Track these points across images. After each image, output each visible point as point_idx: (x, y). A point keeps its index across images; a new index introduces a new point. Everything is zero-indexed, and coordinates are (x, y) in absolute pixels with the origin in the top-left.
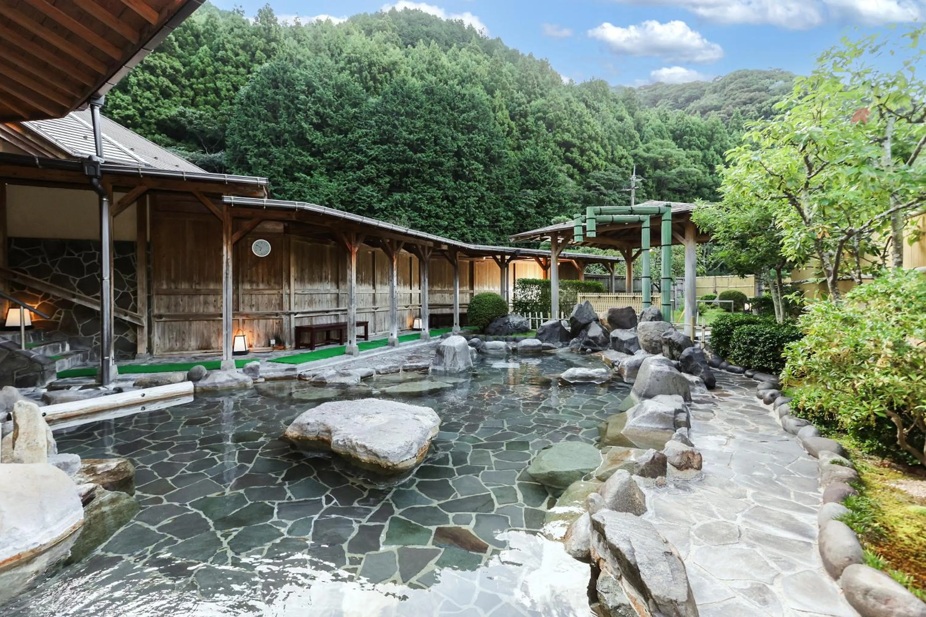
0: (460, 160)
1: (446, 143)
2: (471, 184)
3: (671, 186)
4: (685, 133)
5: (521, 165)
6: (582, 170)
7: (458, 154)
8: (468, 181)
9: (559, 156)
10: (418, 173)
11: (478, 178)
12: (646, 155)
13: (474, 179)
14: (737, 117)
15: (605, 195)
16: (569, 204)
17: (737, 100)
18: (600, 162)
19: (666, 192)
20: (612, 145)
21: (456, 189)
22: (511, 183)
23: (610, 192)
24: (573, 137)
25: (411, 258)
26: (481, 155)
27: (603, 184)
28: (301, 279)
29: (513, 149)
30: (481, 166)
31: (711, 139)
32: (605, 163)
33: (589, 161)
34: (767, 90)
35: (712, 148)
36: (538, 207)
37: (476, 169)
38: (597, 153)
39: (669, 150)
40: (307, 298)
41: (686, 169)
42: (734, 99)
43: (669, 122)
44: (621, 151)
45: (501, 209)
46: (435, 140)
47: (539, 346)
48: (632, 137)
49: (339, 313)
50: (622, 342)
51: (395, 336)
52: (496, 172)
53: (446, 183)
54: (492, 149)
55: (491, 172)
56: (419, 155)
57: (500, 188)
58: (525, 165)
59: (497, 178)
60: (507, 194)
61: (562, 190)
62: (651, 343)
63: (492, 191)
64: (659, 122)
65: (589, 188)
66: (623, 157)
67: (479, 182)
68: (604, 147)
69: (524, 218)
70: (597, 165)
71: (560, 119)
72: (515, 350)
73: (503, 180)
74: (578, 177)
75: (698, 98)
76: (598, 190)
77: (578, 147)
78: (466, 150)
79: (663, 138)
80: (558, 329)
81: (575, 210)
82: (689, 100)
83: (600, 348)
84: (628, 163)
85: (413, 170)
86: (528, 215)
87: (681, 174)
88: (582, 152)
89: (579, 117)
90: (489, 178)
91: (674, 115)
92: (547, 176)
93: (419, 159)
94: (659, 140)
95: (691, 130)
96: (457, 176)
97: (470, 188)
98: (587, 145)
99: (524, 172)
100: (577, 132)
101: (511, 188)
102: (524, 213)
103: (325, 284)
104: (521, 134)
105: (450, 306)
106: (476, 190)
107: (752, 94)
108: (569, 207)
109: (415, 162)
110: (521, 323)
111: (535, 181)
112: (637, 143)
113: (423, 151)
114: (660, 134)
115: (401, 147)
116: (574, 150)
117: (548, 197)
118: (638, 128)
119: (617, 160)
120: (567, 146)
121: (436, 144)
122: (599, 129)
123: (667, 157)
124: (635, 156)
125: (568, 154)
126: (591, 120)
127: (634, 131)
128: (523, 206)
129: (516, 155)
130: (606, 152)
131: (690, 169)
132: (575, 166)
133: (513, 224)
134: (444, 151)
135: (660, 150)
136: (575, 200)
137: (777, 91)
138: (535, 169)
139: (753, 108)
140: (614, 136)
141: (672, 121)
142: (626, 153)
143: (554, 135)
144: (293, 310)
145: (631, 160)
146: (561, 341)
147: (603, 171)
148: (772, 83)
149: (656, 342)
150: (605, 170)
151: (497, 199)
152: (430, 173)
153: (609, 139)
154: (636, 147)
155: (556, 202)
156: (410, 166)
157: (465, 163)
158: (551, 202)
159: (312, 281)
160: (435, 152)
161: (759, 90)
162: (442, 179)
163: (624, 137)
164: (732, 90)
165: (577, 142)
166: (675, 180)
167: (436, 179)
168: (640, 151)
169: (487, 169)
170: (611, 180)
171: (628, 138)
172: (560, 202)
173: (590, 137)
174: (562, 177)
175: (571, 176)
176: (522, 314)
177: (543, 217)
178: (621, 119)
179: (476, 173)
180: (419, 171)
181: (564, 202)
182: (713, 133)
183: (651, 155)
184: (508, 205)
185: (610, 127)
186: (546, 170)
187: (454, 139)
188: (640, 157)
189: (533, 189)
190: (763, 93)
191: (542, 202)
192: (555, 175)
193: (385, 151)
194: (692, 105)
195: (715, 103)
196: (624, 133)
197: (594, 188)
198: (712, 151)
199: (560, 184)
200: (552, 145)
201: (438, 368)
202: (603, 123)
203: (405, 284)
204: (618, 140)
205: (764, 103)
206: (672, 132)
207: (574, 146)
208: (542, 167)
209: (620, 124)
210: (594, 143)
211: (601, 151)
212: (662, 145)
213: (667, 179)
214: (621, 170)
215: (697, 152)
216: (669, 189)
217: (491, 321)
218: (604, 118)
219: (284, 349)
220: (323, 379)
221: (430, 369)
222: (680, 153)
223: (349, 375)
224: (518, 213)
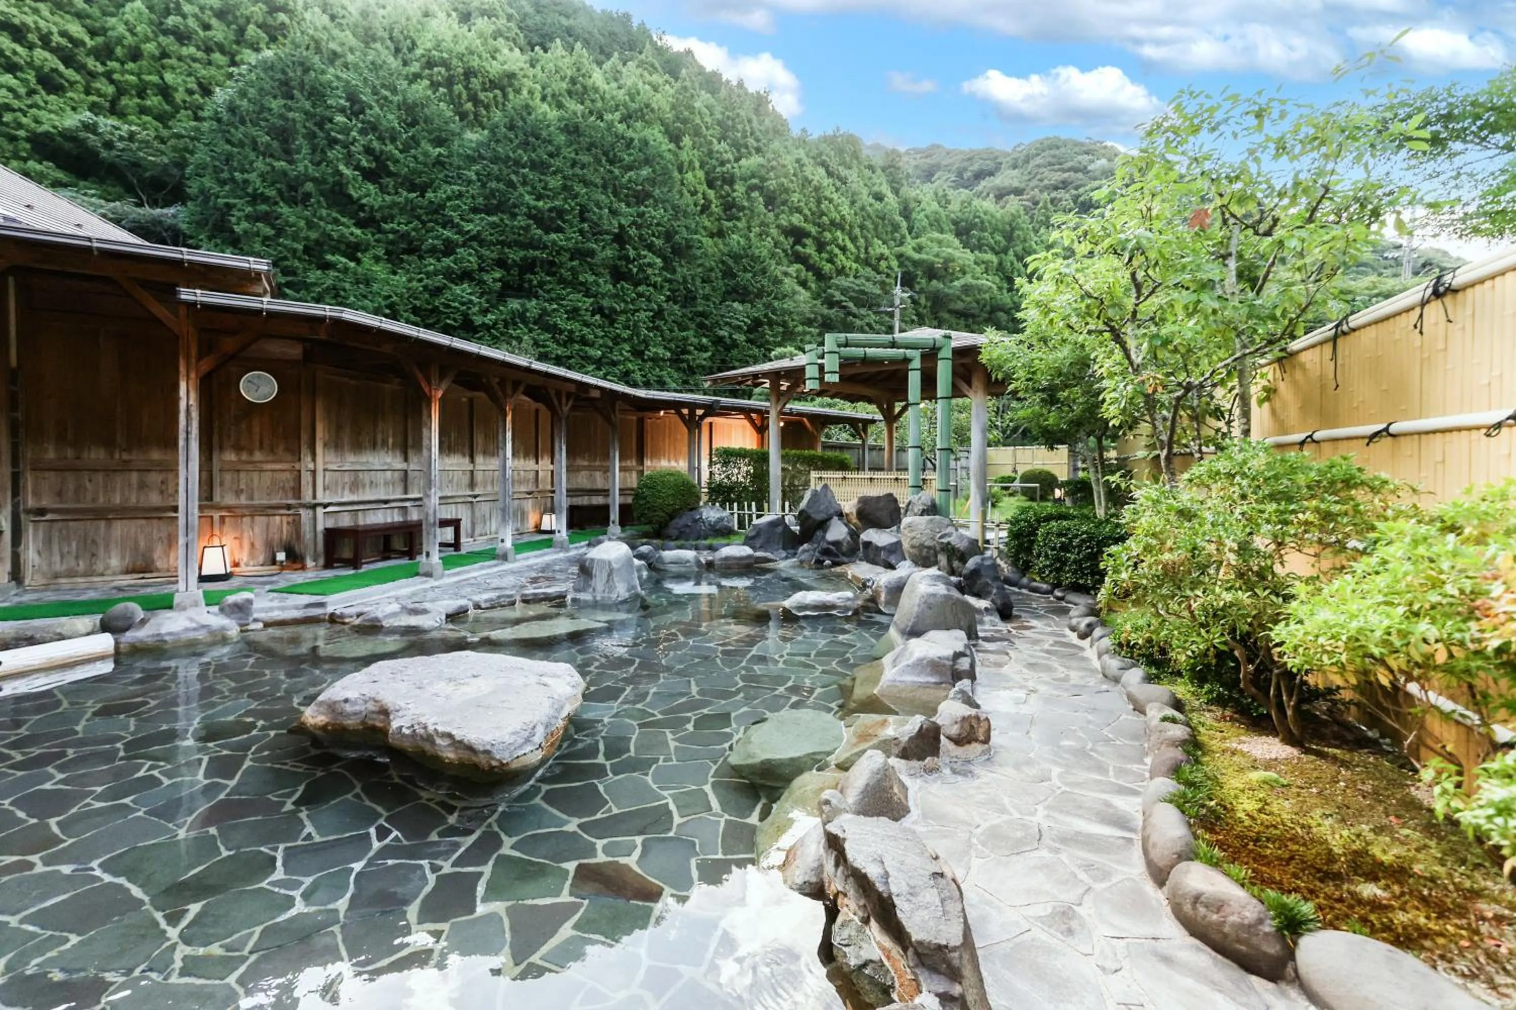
0: (622, 248)
1: (601, 218)
2: (641, 289)
3: (952, 306)
4: (973, 226)
5: (723, 262)
6: (819, 275)
7: (620, 238)
8: (636, 285)
9: (784, 251)
10: (551, 267)
11: (653, 279)
12: (916, 256)
13: (646, 281)
14: (1045, 208)
15: (855, 316)
16: (800, 328)
17: (1046, 182)
18: (848, 264)
19: (946, 316)
20: (863, 237)
21: (616, 296)
22: (708, 290)
23: (863, 311)
24: (806, 221)
25: (537, 411)
26: (659, 242)
27: (851, 299)
28: (335, 444)
29: (712, 236)
30: (658, 260)
31: (1009, 237)
32: (854, 266)
33: (830, 261)
34: (1084, 170)
35: (1011, 252)
36: (750, 330)
37: (650, 265)
38: (843, 249)
39: (950, 250)
40: (347, 478)
41: (974, 282)
42: (1041, 180)
43: (950, 207)
44: (880, 247)
45: (691, 333)
46: (582, 213)
47: (749, 557)
48: (896, 227)
49: (408, 504)
50: (878, 549)
51: (508, 544)
52: (682, 271)
53: (598, 285)
54: (677, 233)
55: (674, 272)
56: (553, 236)
57: (689, 299)
58: (730, 262)
59: (685, 281)
60: (700, 309)
61: (788, 305)
62: (921, 551)
63: (675, 303)
64: (935, 206)
65: (831, 303)
66: (881, 257)
67: (655, 286)
68: (854, 240)
69: (728, 349)
70: (843, 268)
71: (786, 191)
72: (710, 565)
73: (694, 284)
74: (813, 286)
75: (991, 174)
76: (845, 307)
77: (814, 238)
78: (633, 232)
79: (942, 231)
80: (780, 529)
81: (808, 338)
82: (979, 176)
83: (845, 559)
84: (889, 267)
85: (542, 261)
86: (735, 344)
87: (967, 289)
88: (821, 246)
89: (817, 189)
90: (670, 281)
91: (958, 197)
92: (765, 282)
93: (554, 243)
94: (936, 235)
95: (982, 222)
96: (618, 275)
97: (640, 295)
98: (828, 236)
99: (728, 274)
100: (813, 214)
101: (706, 298)
102: (728, 341)
103: (383, 453)
104: (725, 210)
105: (605, 492)
106: (649, 300)
107: (1066, 175)
108: (799, 334)
109: (545, 247)
110: (721, 519)
111: (745, 288)
112: (903, 237)
113: (559, 230)
114: (936, 224)
115: (521, 221)
116: (808, 241)
117: (766, 316)
118: (906, 213)
119: (874, 262)
120: (797, 234)
121: (583, 220)
122: (845, 210)
123: (948, 260)
124: (899, 256)
125: (799, 248)
126: (835, 196)
127: (898, 218)
128: (727, 328)
129: (716, 245)
130: (858, 248)
131: (980, 282)
132: (809, 267)
133: (710, 358)
134: (597, 232)
135: (936, 249)
136: (809, 322)
137: (1097, 173)
138: (745, 270)
139: (1067, 196)
140: (868, 224)
141: (955, 206)
142: (886, 252)
143: (777, 216)
144: (321, 498)
145: (894, 263)
146: (784, 548)
147: (851, 279)
148: (1092, 161)
149: (929, 548)
150: (856, 277)
151: (684, 315)
152: (572, 269)
153: (862, 227)
154: (901, 244)
155: (778, 324)
156: (537, 253)
157: (632, 253)
158: (771, 323)
159: (357, 447)
160: (581, 232)
161: (1076, 170)
162: (592, 278)
163: (884, 226)
164: (1038, 166)
165: (813, 230)
166: (959, 298)
167: (581, 279)
168: (908, 249)
169: (668, 266)
170: (863, 292)
171: (889, 229)
172: (784, 324)
173: (833, 223)
174: (789, 284)
175: (803, 284)
176: (723, 506)
177: (759, 347)
178: (879, 197)
179: (649, 271)
180: (552, 263)
181: (791, 324)
182: (1013, 230)
183: (924, 256)
184: (701, 326)
185: (863, 209)
186: (764, 271)
187: (613, 212)
188: (908, 258)
189: (742, 302)
190: (1080, 175)
191: (757, 324)
192: (777, 282)
193: (493, 225)
194: (983, 183)
195: (1016, 184)
196: (883, 219)
197: (839, 303)
198: (1011, 256)
199: (785, 296)
200: (774, 231)
201: (583, 596)
202: (853, 203)
203: (526, 456)
204: (876, 229)
205: (1081, 190)
206: (955, 223)
207: (808, 235)
208: (758, 267)
209: (878, 205)
210: (838, 233)
211: (850, 245)
212: (940, 242)
213: (947, 295)
214: (878, 277)
215: (989, 256)
216: (950, 312)
217: (672, 517)
218: (853, 194)
219: (303, 568)
220: (377, 619)
221: (569, 597)
222: (965, 256)
223: (425, 612)
224: (719, 341)
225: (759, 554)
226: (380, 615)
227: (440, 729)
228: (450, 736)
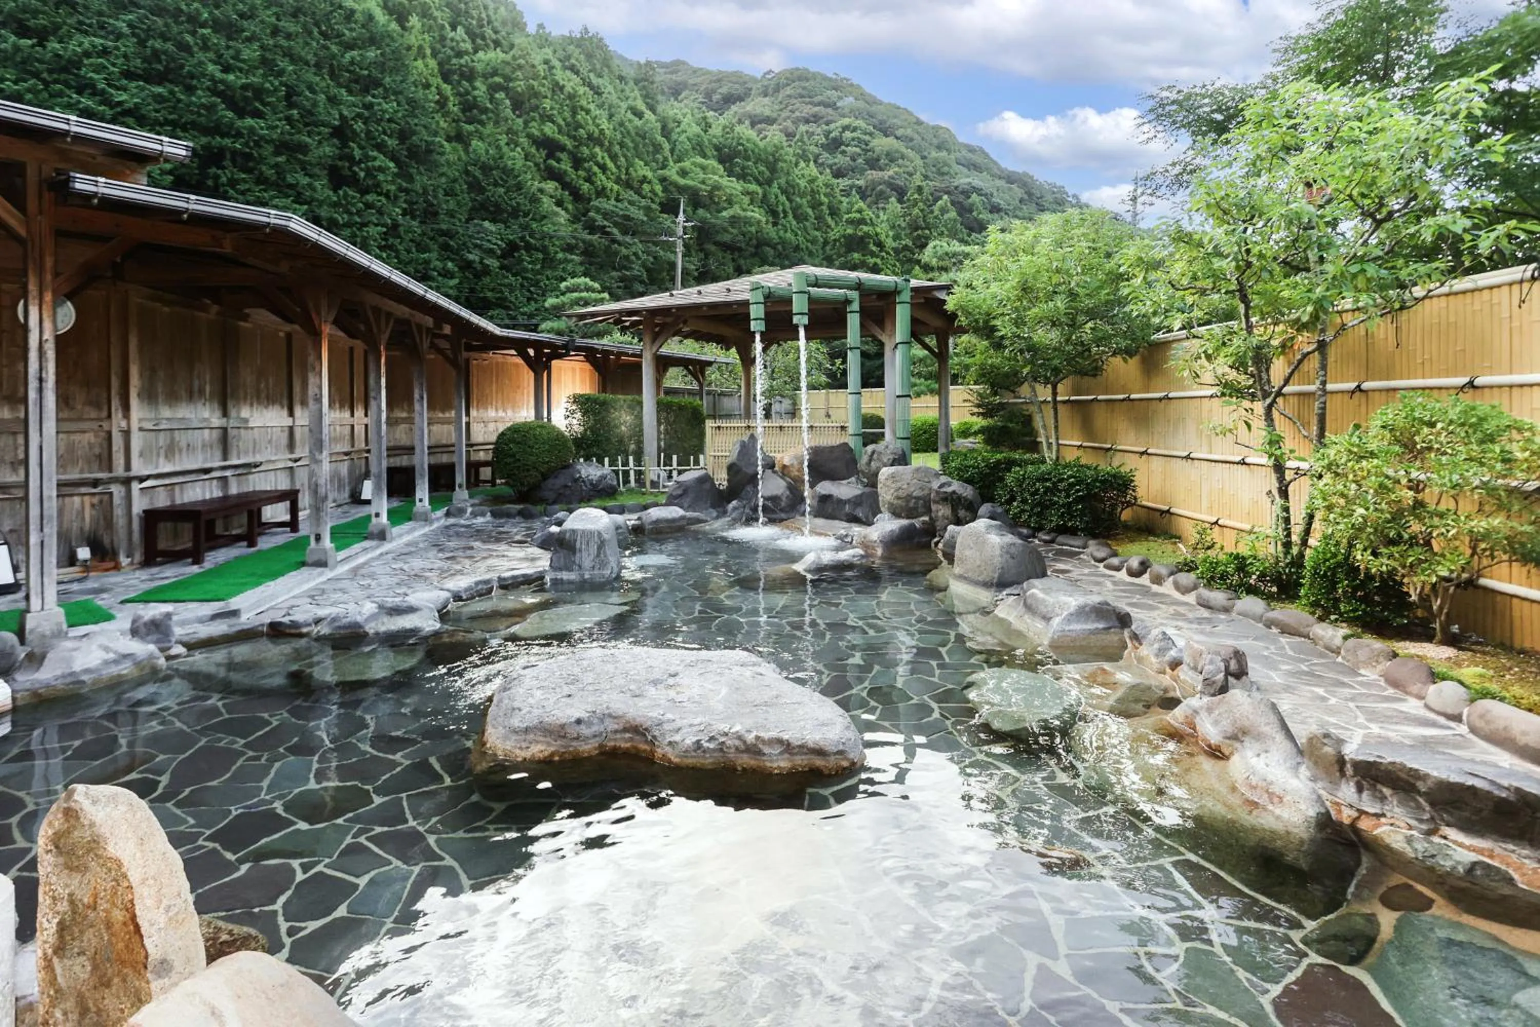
0: (344, 145)
1: (315, 104)
2: (370, 198)
3: (719, 238)
4: (737, 154)
5: (467, 172)
6: (576, 195)
7: (342, 133)
8: (364, 192)
9: (536, 165)
10: (244, 161)
11: (387, 187)
12: (682, 181)
13: (376, 188)
14: (801, 140)
15: (620, 244)
16: (560, 255)
17: (797, 114)
18: (609, 185)
19: (713, 248)
20: (625, 156)
21: (335, 205)
22: (452, 205)
23: (628, 239)
24: (560, 132)
26: (392, 142)
27: (616, 224)
28: (150, 396)
29: (449, 139)
30: (392, 165)
31: (773, 168)
32: (616, 187)
33: (588, 180)
34: (832, 105)
35: (775, 185)
36: (503, 256)
37: (381, 169)
38: (603, 168)
39: (716, 178)
40: (162, 439)
41: (742, 214)
42: (792, 111)
43: (710, 131)
44: (642, 170)
45: (434, 255)
46: (288, 97)
47: (682, 518)
48: (658, 148)
49: (228, 473)
50: (841, 502)
52: (421, 180)
53: (314, 189)
54: (414, 133)
55: (410, 179)
56: (249, 121)
57: (430, 214)
58: (478, 173)
59: (425, 192)
60: (444, 227)
61: (548, 228)
63: (413, 218)
64: (696, 129)
65: (592, 228)
66: (644, 180)
67: (387, 196)
68: (614, 158)
69: (478, 276)
70: (604, 189)
71: (536, 95)
72: (637, 530)
73: (435, 197)
74: (570, 207)
75: (740, 99)
76: (608, 233)
77: (570, 153)
78: (359, 126)
79: (705, 156)
81: (570, 267)
82: (729, 100)
83: (783, 515)
84: (652, 191)
85: (234, 153)
86: (486, 271)
87: (734, 220)
88: (577, 163)
89: (571, 97)
90: (407, 191)
91: (719, 123)
92: (521, 200)
93: (252, 130)
94: (699, 160)
95: (746, 150)
96: (337, 179)
97: (368, 206)
98: (585, 151)
99: (475, 186)
100: (568, 125)
101: (451, 214)
102: (479, 267)
103: (200, 405)
104: (464, 111)
106: (380, 212)
107: (817, 109)
108: (560, 262)
109: (239, 135)
110: (603, 477)
111: (497, 205)
112: (666, 159)
113: (258, 114)
114: (699, 148)
115: (202, 97)
116: (563, 156)
117: (522, 239)
118: (666, 132)
119: (636, 184)
120: (550, 147)
121: (291, 105)
122: (605, 125)
123: (717, 187)
124: (663, 180)
125: (553, 163)
126: (592, 107)
127: (659, 138)
128: (477, 251)
129: (454, 149)
130: (618, 167)
131: (749, 214)
132: (565, 185)
133: (456, 287)
134: (309, 120)
135: (702, 176)
136: (569, 249)
137: (846, 111)
138: (496, 184)
139: (819, 130)
140: (627, 141)
141: (716, 130)
142: (649, 174)
143: (526, 123)
144: (138, 468)
145: (658, 188)
146: (713, 506)
147: (613, 202)
148: (840, 98)
150: (617, 200)
151: (424, 234)
152: (277, 165)
153: (622, 145)
154: (664, 167)
155: (537, 250)
156: (227, 142)
157: (357, 153)
158: (529, 248)
159: (173, 398)
160: (289, 119)
161: (826, 105)
162: (305, 180)
163: (645, 145)
164: (789, 96)
165: (569, 143)
166: (726, 230)
167: (290, 179)
168: (672, 173)
169: (403, 173)
170: (627, 218)
171: (651, 149)
172: (544, 250)
173: (590, 137)
174: (547, 204)
175: (559, 203)
176: (601, 462)
177: (514, 275)
178: (640, 115)
179: (381, 177)
180: (249, 157)
181: (552, 249)
182: (776, 161)
183: (689, 182)
184: (445, 247)
185: (621, 124)
186: (519, 187)
187: (333, 100)
188: (671, 183)
189: (494, 221)
190: (830, 110)
191: (512, 248)
192: (534, 200)
193: (159, 99)
194: (734, 108)
195: (767, 112)
196: (644, 138)
197: (602, 230)
198: (775, 189)
199: (545, 217)
200: (523, 140)
201: (565, 576)
202: (611, 116)
203: (342, 407)
204: (636, 148)
205: (832, 126)
206: (718, 148)
207: (563, 148)
208: (512, 182)
209: (638, 122)
210: (597, 149)
211: (610, 164)
212: (703, 168)
213: (714, 226)
214: (643, 202)
215: (753, 187)
216: (716, 243)
217: (545, 477)
218: (610, 107)
219: (117, 567)
220: (357, 625)
221: (548, 579)
222: (733, 186)
223: (411, 610)
224: (467, 266)
225: (689, 514)
226: (359, 619)
227: (766, 735)
228: (780, 741)
